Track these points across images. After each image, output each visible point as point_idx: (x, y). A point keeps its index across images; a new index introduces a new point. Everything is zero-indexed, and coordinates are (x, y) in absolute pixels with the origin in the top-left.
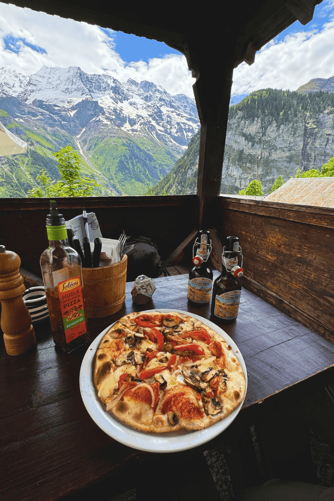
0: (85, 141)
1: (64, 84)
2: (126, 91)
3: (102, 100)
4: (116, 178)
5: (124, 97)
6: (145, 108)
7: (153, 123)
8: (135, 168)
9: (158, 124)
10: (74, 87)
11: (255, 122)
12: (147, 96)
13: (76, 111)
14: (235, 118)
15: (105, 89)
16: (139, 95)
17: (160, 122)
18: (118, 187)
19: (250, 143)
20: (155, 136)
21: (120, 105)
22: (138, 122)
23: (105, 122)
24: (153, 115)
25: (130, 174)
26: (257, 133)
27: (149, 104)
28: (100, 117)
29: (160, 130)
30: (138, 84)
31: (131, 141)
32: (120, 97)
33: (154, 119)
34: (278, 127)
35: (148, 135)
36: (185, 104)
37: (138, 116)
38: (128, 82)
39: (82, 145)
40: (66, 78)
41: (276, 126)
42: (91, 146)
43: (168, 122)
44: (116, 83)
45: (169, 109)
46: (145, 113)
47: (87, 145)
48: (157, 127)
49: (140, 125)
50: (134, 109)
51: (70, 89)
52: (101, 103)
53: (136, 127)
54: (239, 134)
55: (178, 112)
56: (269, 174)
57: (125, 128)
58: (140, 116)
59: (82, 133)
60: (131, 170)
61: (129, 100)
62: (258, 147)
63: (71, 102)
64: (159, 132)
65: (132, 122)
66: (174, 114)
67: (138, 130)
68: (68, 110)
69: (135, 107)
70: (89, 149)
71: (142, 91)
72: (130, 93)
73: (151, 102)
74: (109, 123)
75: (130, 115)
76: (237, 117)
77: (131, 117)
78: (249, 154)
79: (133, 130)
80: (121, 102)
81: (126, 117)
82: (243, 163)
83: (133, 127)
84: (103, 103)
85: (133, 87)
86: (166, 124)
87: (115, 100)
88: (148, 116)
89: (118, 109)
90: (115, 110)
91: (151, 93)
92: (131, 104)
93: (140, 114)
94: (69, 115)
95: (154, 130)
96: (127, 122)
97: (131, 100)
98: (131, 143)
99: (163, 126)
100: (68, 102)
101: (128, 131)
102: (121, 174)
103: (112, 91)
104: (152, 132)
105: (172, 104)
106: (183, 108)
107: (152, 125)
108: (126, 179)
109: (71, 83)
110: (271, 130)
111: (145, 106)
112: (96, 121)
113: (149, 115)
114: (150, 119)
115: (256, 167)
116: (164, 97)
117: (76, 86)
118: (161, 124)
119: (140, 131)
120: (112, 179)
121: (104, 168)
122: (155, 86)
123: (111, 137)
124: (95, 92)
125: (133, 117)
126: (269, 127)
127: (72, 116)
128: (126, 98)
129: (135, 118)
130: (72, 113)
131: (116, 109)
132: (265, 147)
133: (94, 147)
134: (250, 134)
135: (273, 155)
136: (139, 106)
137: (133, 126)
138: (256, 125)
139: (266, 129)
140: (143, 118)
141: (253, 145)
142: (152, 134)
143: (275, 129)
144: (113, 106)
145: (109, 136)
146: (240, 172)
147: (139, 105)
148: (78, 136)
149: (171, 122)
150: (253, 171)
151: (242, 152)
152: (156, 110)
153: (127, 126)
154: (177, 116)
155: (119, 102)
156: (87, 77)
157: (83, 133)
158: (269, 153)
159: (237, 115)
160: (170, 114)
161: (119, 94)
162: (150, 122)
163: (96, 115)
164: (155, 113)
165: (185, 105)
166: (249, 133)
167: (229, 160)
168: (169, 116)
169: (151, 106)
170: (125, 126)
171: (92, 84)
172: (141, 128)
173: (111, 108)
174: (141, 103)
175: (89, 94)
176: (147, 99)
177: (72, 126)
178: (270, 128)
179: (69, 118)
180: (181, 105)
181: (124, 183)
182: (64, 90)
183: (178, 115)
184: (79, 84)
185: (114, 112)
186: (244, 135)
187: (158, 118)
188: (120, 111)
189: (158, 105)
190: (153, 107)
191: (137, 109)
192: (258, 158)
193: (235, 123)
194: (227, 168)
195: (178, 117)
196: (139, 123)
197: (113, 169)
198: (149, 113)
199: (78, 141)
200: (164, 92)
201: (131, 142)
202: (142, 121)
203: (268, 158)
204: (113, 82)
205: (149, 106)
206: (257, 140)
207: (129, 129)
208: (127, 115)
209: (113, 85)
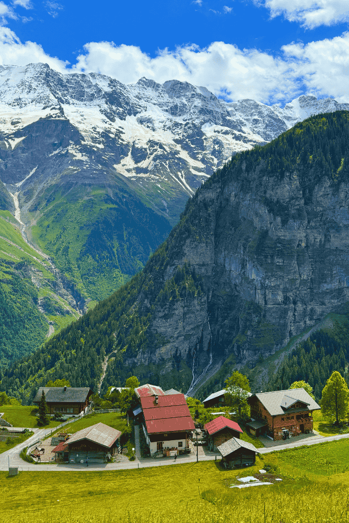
0: (28, 194)
1: (13, 91)
2: (133, 100)
3: (82, 116)
4: (79, 267)
5: (130, 110)
6: (169, 128)
7: (184, 155)
8: (125, 247)
9: (194, 156)
10: (32, 95)
11: (286, 180)
12: (176, 106)
13: (23, 138)
14: (254, 171)
15: (92, 98)
16: (160, 105)
17: (198, 153)
18: (80, 286)
19: (279, 219)
20: (183, 180)
21: (118, 122)
22: (151, 154)
23: (79, 156)
24: (184, 140)
25: (111, 260)
26: (293, 198)
27: (179, 120)
28: (69, 148)
29: (196, 169)
30: (158, 86)
31: (126, 192)
32: (121, 109)
33: (186, 147)
34: (336, 188)
35: (170, 178)
36: (256, 117)
37: (152, 143)
38: (139, 83)
39: (23, 200)
40: (19, 82)
41: (331, 186)
42: (39, 204)
43: (213, 153)
44: (114, 86)
45: (219, 128)
46: (167, 138)
47: (31, 201)
48: (192, 162)
49: (154, 160)
50: (148, 129)
51: (23, 100)
52: (80, 123)
53: (144, 164)
54: (260, 201)
55: (237, 133)
56: (328, 280)
57: (123, 165)
58: (157, 144)
59: (27, 177)
60: (115, 250)
61: (139, 115)
62: (296, 225)
63: (18, 122)
64: (194, 172)
65: (139, 155)
66: (230, 137)
67: (149, 169)
68: (7, 137)
69: (148, 127)
70: (34, 209)
71: (166, 98)
72: (142, 103)
73: (182, 117)
74: (85, 158)
75: (136, 142)
76: (258, 168)
77: (138, 146)
78: (279, 239)
79: (139, 170)
80: (121, 119)
81: (127, 145)
82: (266, 257)
83: (139, 165)
84: (85, 121)
85: (150, 92)
86: (210, 156)
87: (110, 116)
88: (173, 143)
89: (113, 130)
90: (106, 134)
91: (184, 101)
92: (141, 122)
93: (156, 139)
94: (7, 146)
95: (183, 168)
96: (130, 154)
97: (144, 114)
98: (123, 197)
99: (203, 161)
100: (13, 123)
101: (129, 171)
102: (90, 260)
103: (104, 100)
104: (179, 174)
105: (228, 118)
106: (249, 125)
107: (180, 159)
108: (100, 270)
109: (27, 90)
110: (321, 194)
111: (168, 124)
112: (60, 156)
113: (176, 141)
114: (178, 147)
115: (296, 265)
116: (210, 107)
117: (36, 94)
118: (200, 156)
119: (152, 172)
120: (69, 270)
121: (55, 247)
122: (193, 88)
123: (85, 185)
124: (71, 102)
125: (142, 144)
126: (316, 188)
127: (13, 147)
128: (133, 111)
129: (146, 146)
130: (14, 143)
131: (109, 132)
132: (313, 224)
133: (47, 205)
134: (278, 202)
135: (332, 239)
136: (157, 125)
137: (139, 162)
138: (290, 184)
139: (311, 191)
140: (161, 147)
141: (284, 222)
142: (177, 176)
143: (330, 191)
144: (102, 127)
145: (80, 183)
146: (261, 275)
147: (157, 122)
148: (19, 184)
149: (220, 152)
150: (289, 273)
151: (264, 234)
152: (190, 132)
153: (128, 161)
154: (234, 141)
155: (117, 119)
156: (60, 80)
157: (31, 177)
158: (326, 236)
159: (258, 165)
160: (221, 137)
161: (119, 105)
162: (177, 152)
163: (63, 144)
164: (188, 137)
165: (255, 120)
166: (276, 200)
167: (245, 248)
168: (216, 142)
169: (181, 124)
170: (123, 162)
171: (67, 90)
172: (156, 166)
173: (97, 130)
174: (164, 119)
175: (58, 107)
176: (174, 110)
177: (9, 165)
178: (320, 190)
179: (6, 152)
180: (247, 120)
181: (95, 278)
182: (11, 101)
183: (237, 138)
184: (41, 91)
185: (102, 137)
186: (268, 203)
187: (193, 146)
188: (116, 135)
189: (197, 122)
190: (186, 125)
191: (154, 130)
192: (299, 245)
193: (255, 179)
194: (243, 264)
195: (238, 142)
196: (152, 157)
197: (76, 248)
198: (177, 137)
199: (17, 193)
200: (211, 97)
201: (125, 195)
202: (160, 152)
203: (322, 246)
204: (110, 85)
205: (177, 125)
206: (293, 212)
207: (131, 167)
208: (131, 141)
209: (109, 90)
